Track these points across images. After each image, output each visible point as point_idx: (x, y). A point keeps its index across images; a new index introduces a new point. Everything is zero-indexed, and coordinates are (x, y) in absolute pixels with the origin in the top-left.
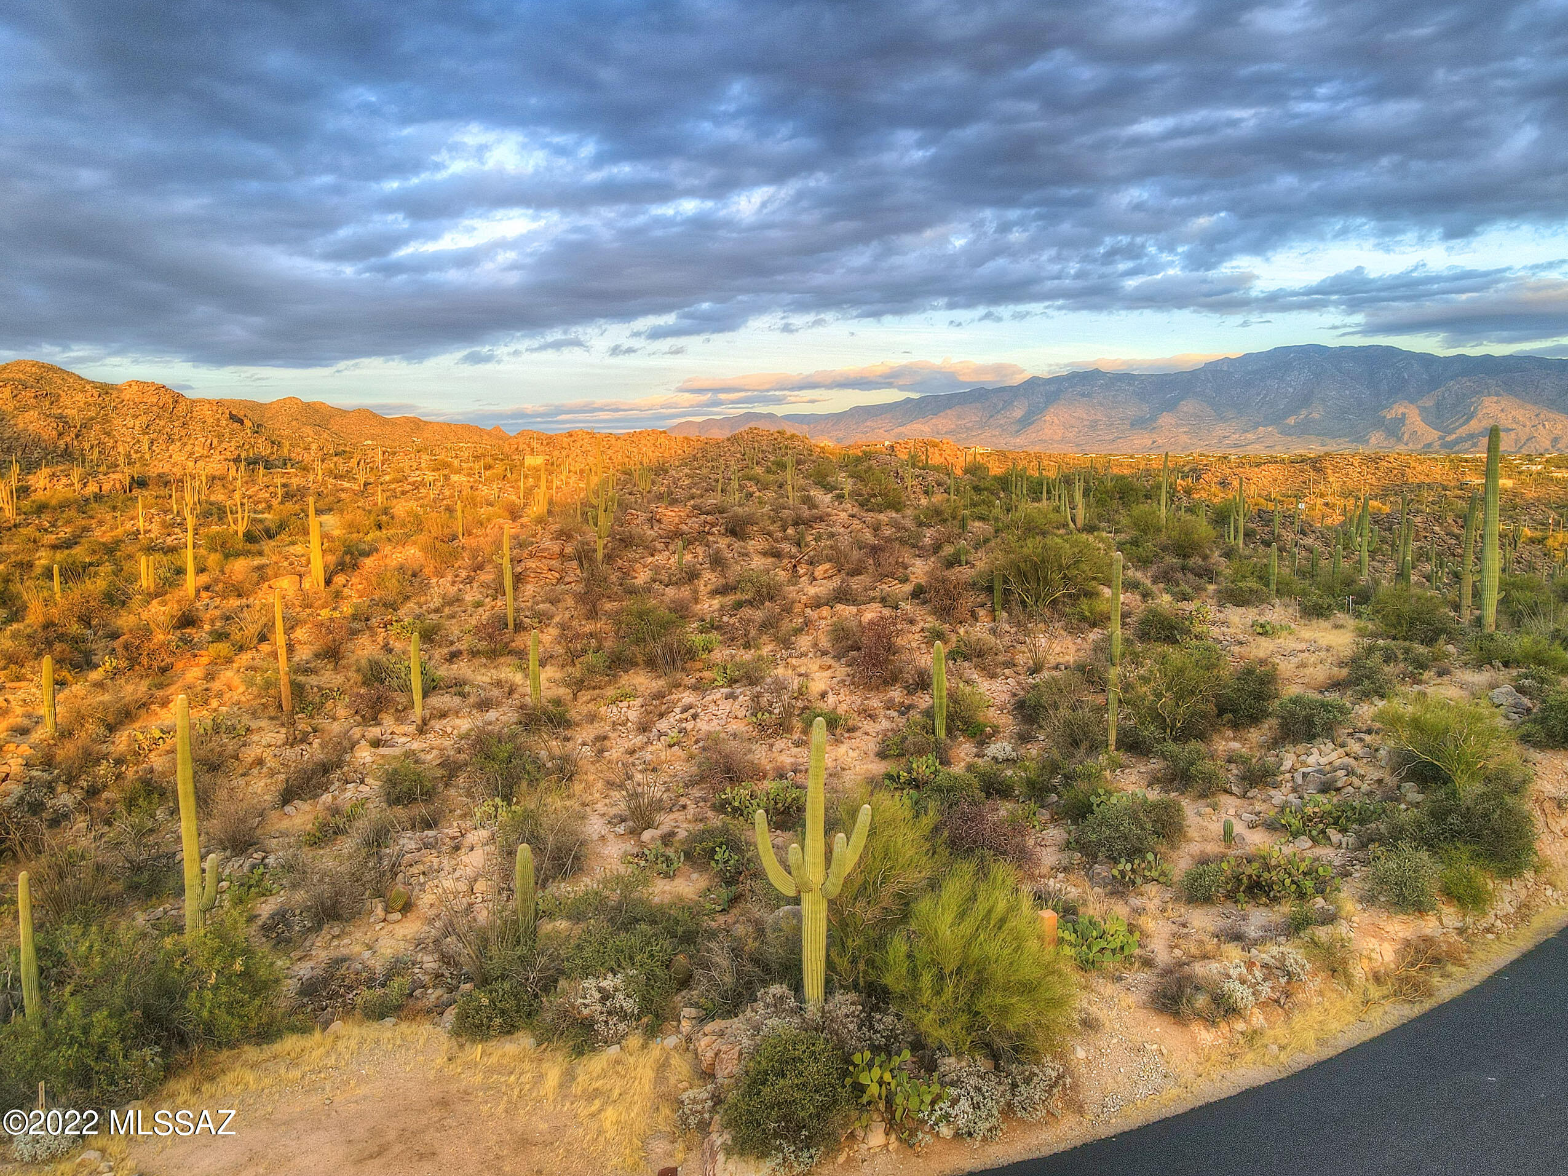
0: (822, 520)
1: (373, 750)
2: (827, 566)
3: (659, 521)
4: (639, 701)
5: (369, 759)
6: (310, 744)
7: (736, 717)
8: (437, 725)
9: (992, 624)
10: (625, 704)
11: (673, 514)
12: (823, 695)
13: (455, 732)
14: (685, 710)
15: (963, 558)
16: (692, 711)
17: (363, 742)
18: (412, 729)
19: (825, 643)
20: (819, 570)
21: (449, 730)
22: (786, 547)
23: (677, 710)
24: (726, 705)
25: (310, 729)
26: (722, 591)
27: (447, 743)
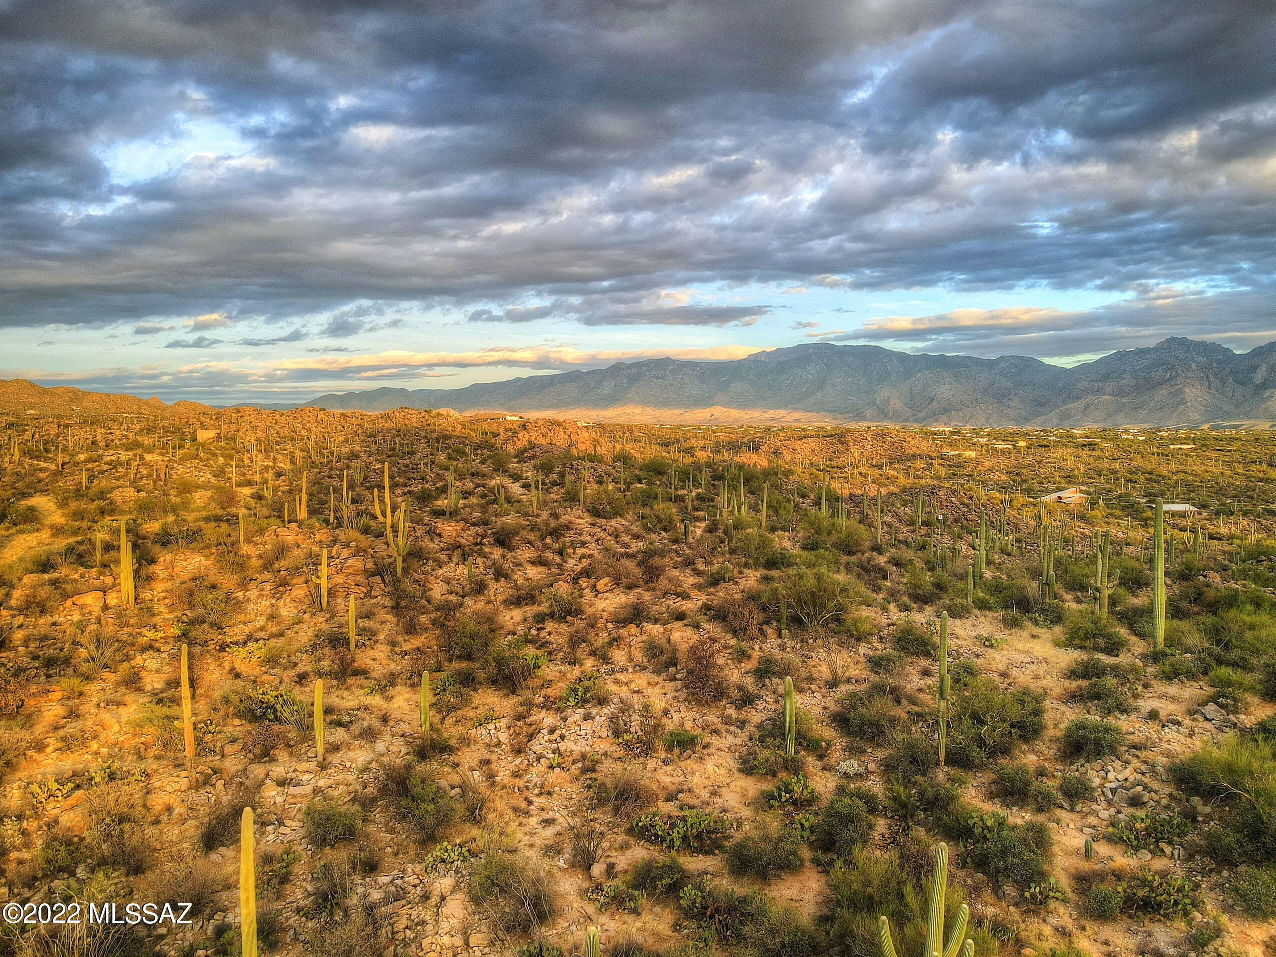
0: (569, 529)
1: (279, 789)
2: (606, 580)
3: (440, 535)
4: (503, 723)
5: (279, 800)
6: (213, 785)
7: (600, 737)
8: (335, 759)
9: (779, 641)
10: (491, 726)
11: (451, 529)
12: (666, 713)
13: (354, 765)
14: (552, 731)
15: (727, 576)
16: (558, 732)
17: (268, 782)
18: (313, 765)
19: (638, 656)
20: (601, 585)
21: (348, 764)
22: (549, 555)
23: (545, 732)
24: (588, 726)
25: (210, 771)
26: (517, 602)
27: (351, 778)
